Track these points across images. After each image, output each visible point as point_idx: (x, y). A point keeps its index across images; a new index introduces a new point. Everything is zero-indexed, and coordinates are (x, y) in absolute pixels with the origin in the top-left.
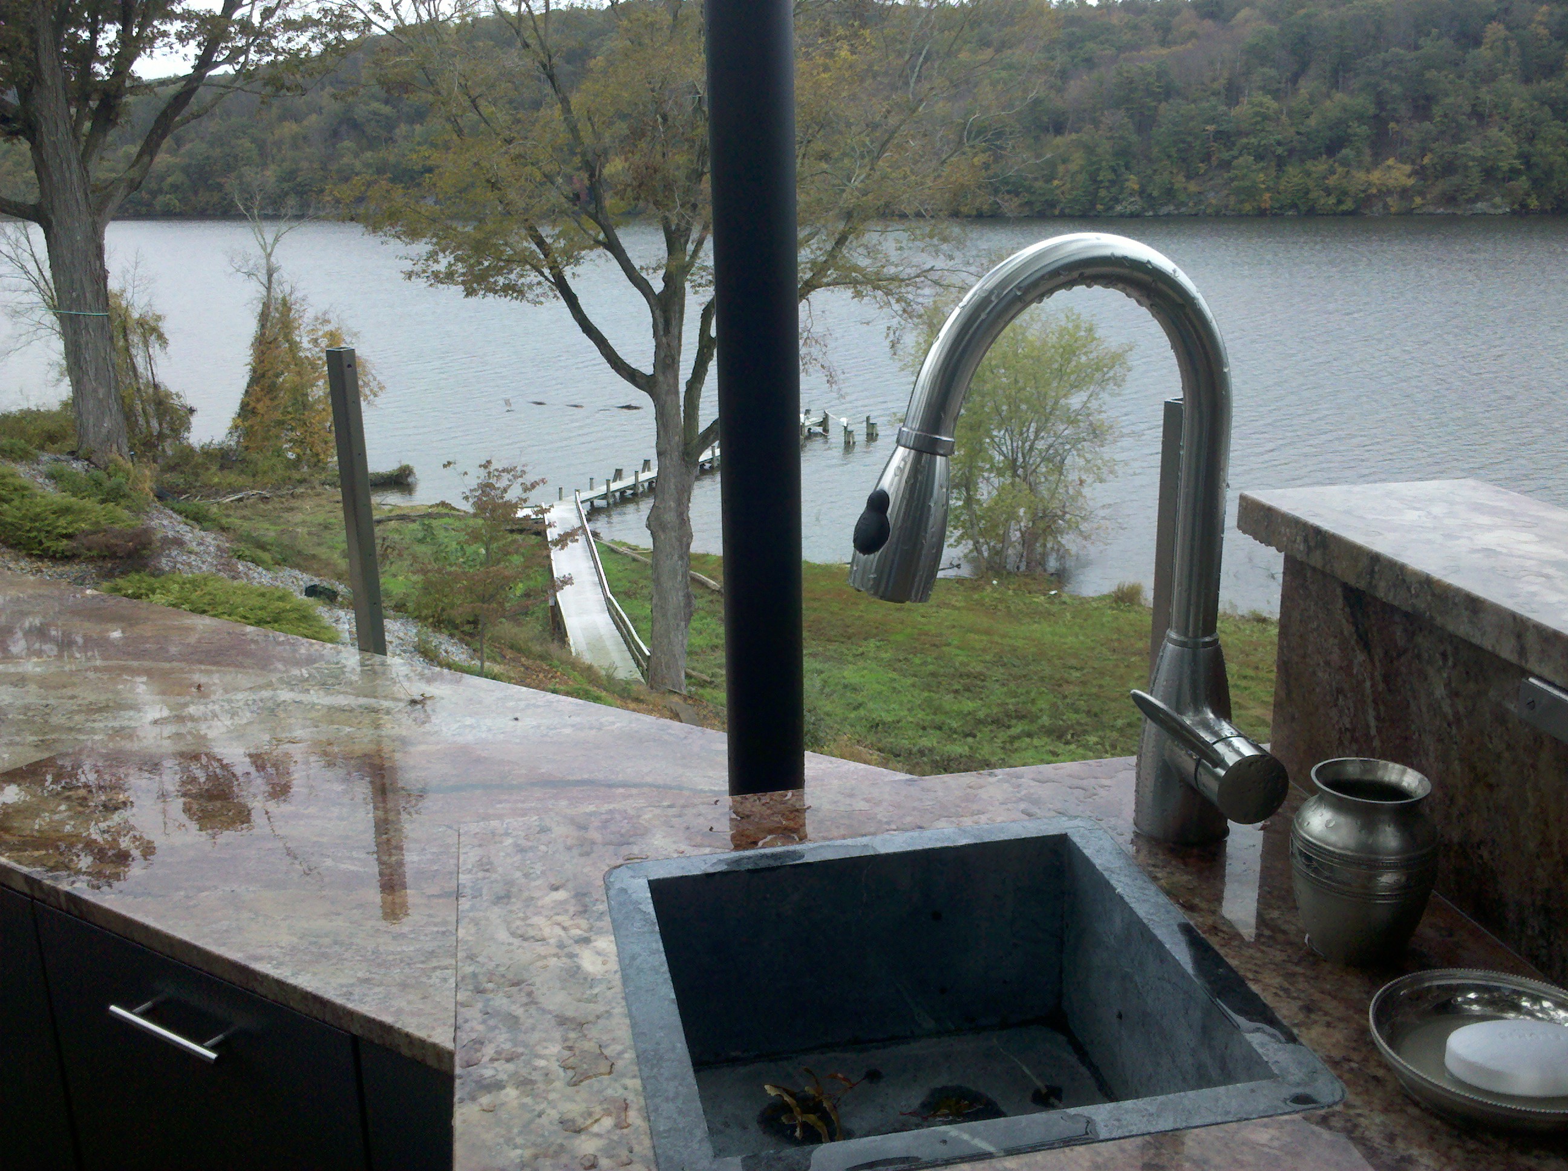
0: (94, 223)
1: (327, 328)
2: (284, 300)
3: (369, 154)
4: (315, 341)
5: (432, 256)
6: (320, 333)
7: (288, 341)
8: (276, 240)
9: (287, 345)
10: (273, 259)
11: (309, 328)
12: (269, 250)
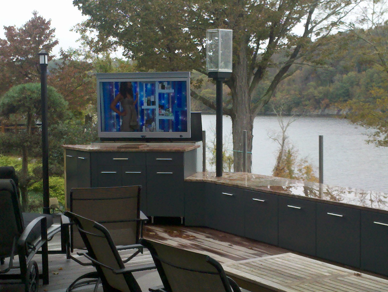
0: (251, 117)
1: (306, 164)
2: (289, 151)
3: (321, 88)
4: (300, 170)
5: (377, 134)
6: (303, 167)
7: (289, 169)
8: (288, 125)
9: (288, 171)
10: (286, 133)
11: (298, 164)
12: (284, 129)
